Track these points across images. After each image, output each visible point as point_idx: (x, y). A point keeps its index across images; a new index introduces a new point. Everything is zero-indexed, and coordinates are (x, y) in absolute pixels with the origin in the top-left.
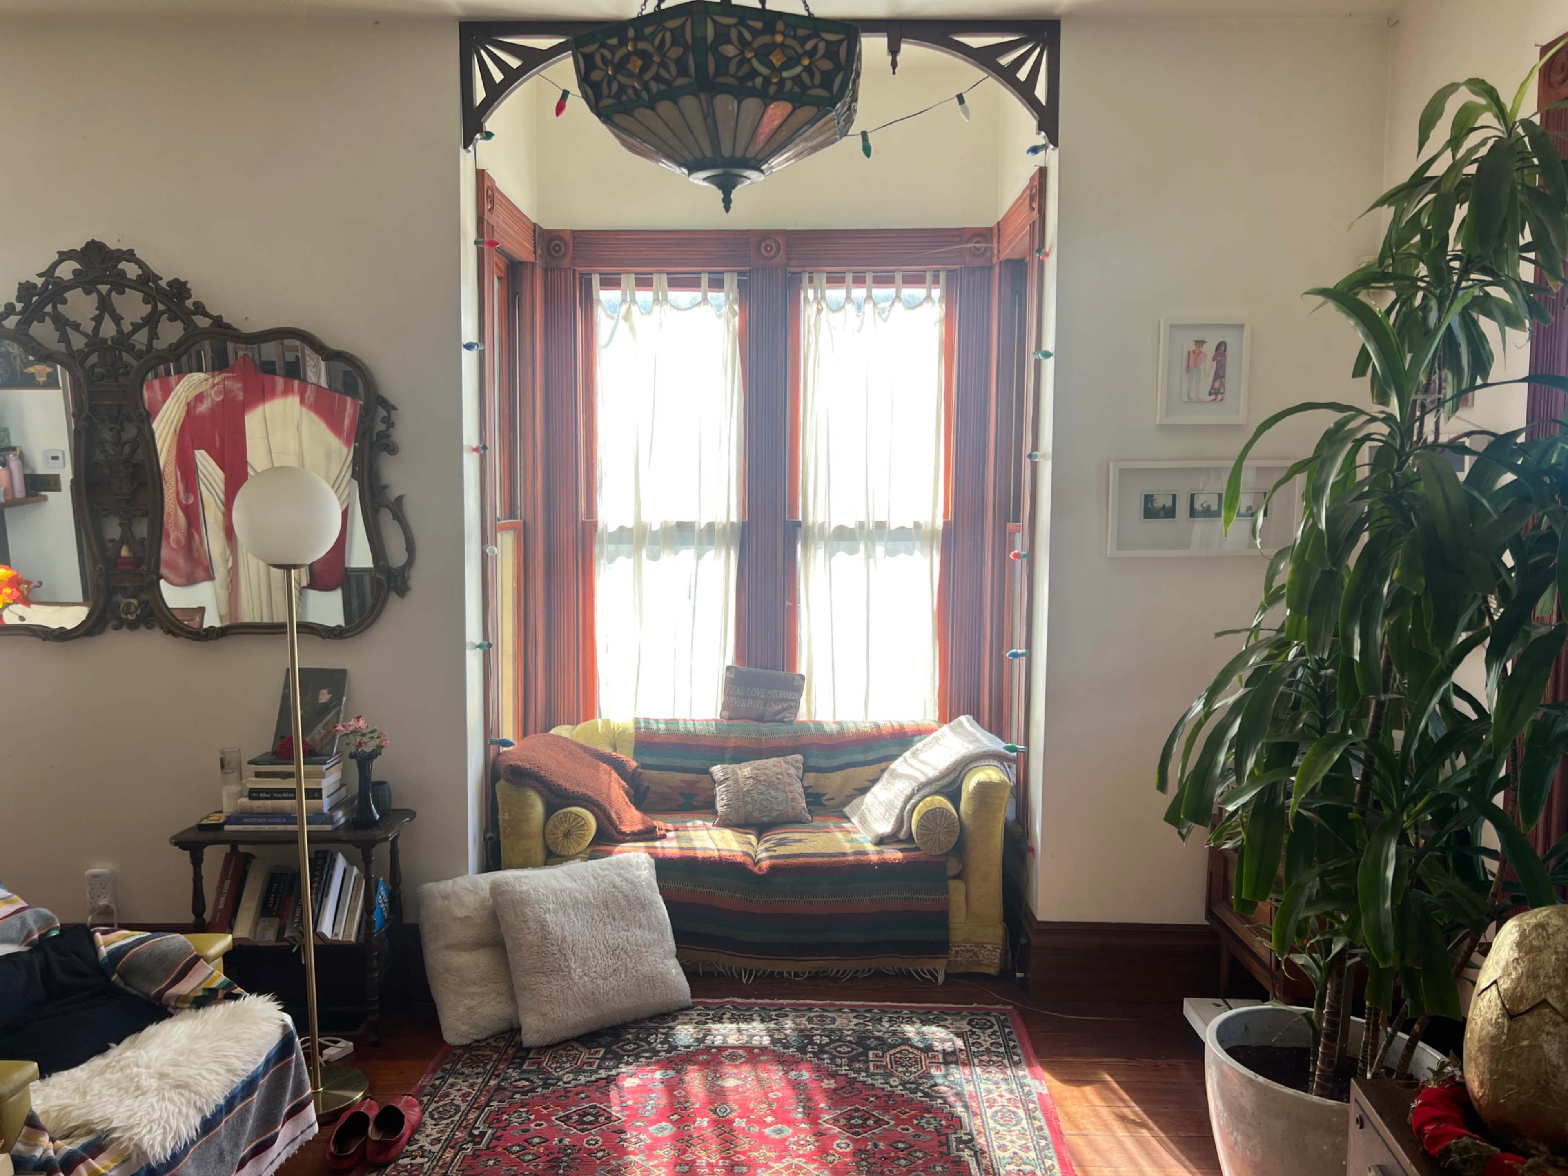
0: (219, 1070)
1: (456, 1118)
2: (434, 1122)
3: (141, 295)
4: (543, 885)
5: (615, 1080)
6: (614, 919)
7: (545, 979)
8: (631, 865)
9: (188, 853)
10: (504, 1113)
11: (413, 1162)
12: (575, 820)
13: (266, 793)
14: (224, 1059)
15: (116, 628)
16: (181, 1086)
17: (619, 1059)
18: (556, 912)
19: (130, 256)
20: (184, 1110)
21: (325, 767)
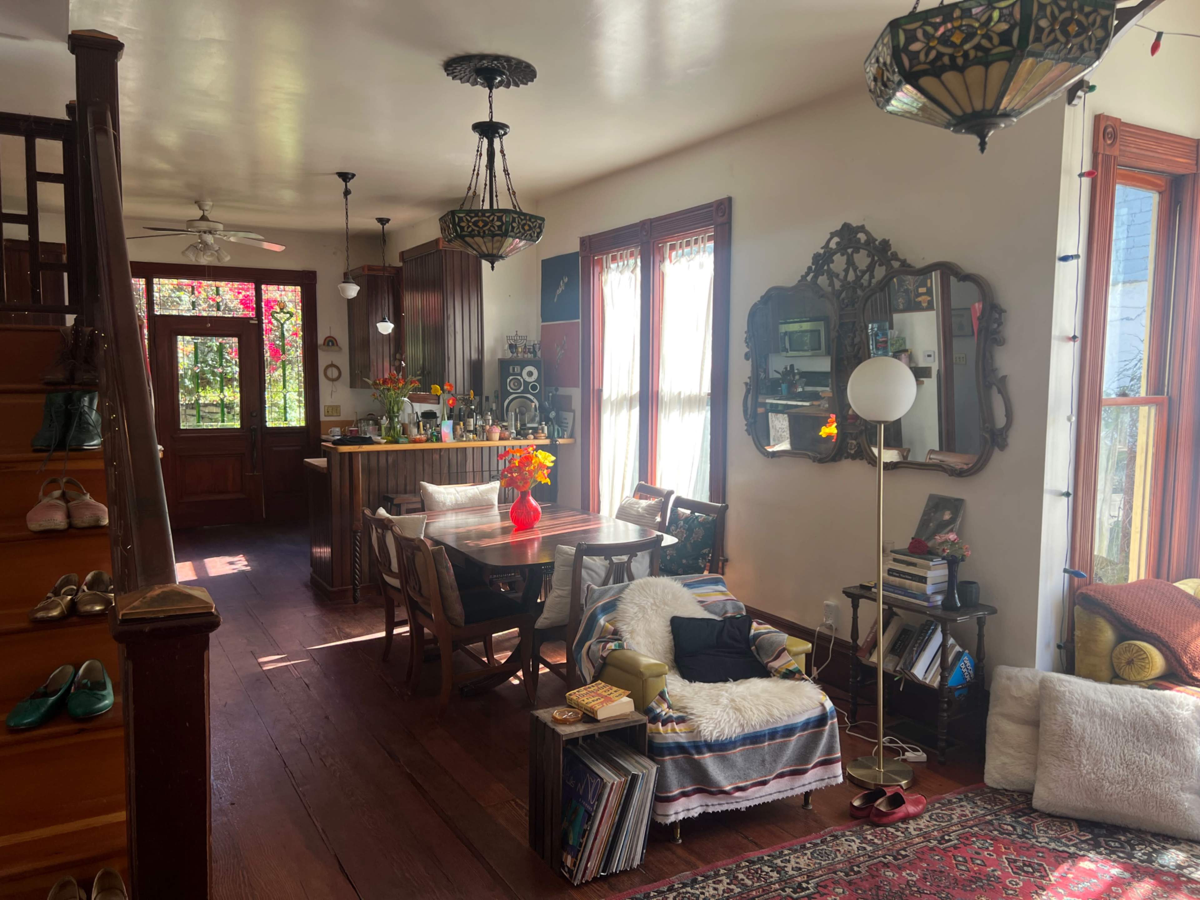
0: (764, 711)
1: (943, 824)
2: (928, 819)
3: (866, 252)
4: (1079, 692)
5: (1077, 858)
6: (1138, 740)
7: (1058, 762)
8: (1173, 703)
9: (850, 600)
10: (976, 837)
11: (896, 833)
12: (1137, 652)
13: (897, 573)
14: (771, 708)
15: (846, 458)
16: (737, 710)
17: (1096, 846)
18: (1082, 716)
19: (862, 229)
20: (732, 721)
21: (931, 563)
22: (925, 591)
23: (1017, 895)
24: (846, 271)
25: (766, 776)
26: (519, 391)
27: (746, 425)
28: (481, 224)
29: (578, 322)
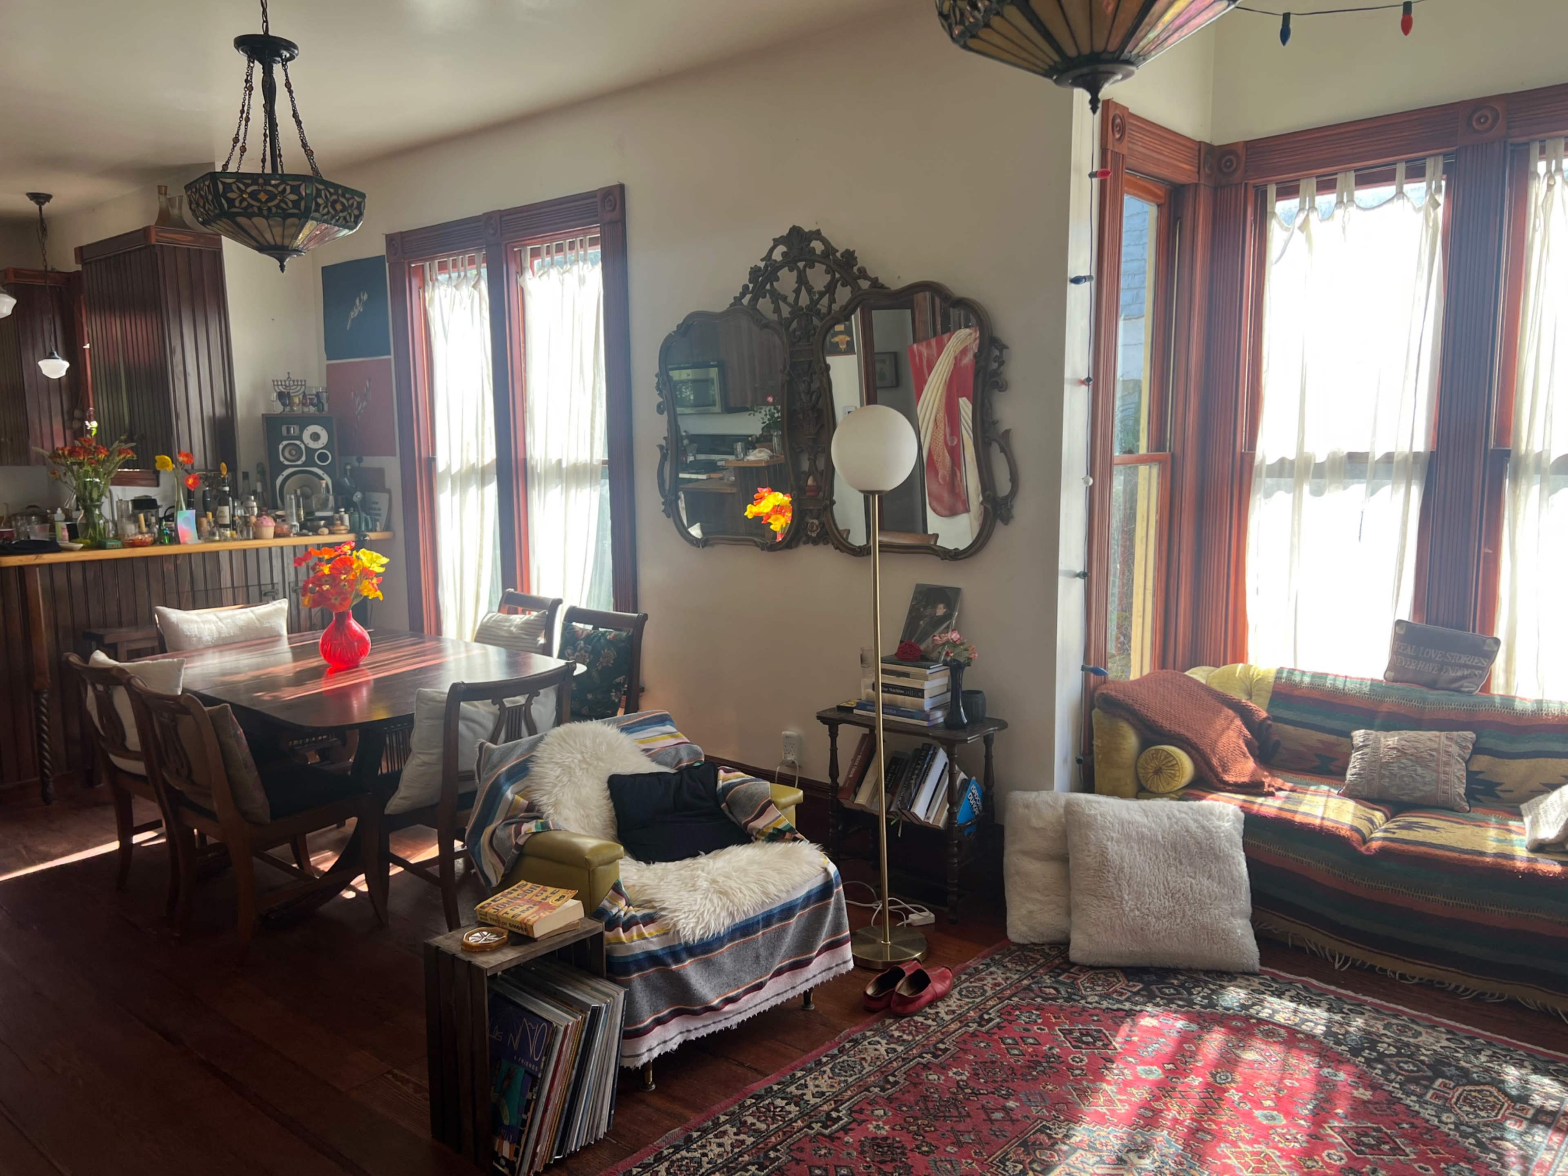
0: (756, 890)
1: (978, 1000)
2: (959, 997)
3: (824, 267)
4: (1111, 813)
5: (1135, 1015)
6: (1181, 863)
7: (1096, 902)
8: (1212, 814)
9: (827, 726)
10: (1019, 1009)
11: (925, 1022)
12: (1166, 758)
13: (886, 687)
14: (764, 884)
15: (805, 543)
16: (722, 893)
17: (1150, 998)
18: (1118, 842)
19: (817, 235)
20: (718, 910)
21: (928, 671)
22: (922, 707)
23: (1085, 1075)
24: (797, 292)
25: (761, 977)
26: (299, 463)
27: (663, 503)
28: (263, 197)
29: (390, 360)
